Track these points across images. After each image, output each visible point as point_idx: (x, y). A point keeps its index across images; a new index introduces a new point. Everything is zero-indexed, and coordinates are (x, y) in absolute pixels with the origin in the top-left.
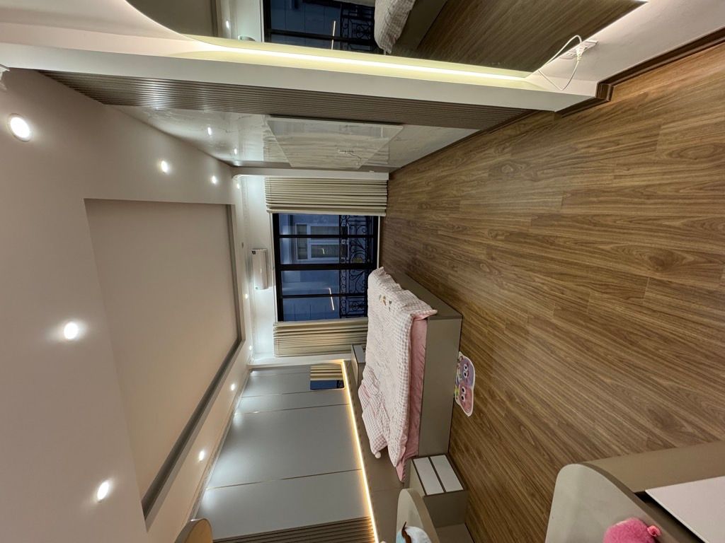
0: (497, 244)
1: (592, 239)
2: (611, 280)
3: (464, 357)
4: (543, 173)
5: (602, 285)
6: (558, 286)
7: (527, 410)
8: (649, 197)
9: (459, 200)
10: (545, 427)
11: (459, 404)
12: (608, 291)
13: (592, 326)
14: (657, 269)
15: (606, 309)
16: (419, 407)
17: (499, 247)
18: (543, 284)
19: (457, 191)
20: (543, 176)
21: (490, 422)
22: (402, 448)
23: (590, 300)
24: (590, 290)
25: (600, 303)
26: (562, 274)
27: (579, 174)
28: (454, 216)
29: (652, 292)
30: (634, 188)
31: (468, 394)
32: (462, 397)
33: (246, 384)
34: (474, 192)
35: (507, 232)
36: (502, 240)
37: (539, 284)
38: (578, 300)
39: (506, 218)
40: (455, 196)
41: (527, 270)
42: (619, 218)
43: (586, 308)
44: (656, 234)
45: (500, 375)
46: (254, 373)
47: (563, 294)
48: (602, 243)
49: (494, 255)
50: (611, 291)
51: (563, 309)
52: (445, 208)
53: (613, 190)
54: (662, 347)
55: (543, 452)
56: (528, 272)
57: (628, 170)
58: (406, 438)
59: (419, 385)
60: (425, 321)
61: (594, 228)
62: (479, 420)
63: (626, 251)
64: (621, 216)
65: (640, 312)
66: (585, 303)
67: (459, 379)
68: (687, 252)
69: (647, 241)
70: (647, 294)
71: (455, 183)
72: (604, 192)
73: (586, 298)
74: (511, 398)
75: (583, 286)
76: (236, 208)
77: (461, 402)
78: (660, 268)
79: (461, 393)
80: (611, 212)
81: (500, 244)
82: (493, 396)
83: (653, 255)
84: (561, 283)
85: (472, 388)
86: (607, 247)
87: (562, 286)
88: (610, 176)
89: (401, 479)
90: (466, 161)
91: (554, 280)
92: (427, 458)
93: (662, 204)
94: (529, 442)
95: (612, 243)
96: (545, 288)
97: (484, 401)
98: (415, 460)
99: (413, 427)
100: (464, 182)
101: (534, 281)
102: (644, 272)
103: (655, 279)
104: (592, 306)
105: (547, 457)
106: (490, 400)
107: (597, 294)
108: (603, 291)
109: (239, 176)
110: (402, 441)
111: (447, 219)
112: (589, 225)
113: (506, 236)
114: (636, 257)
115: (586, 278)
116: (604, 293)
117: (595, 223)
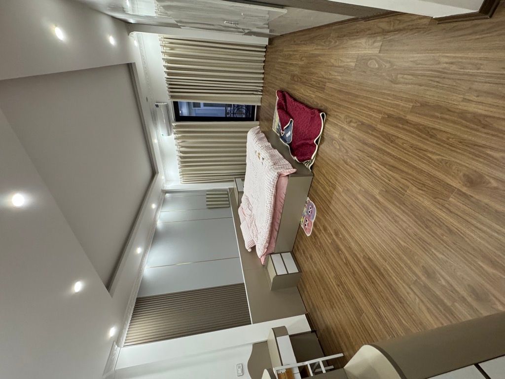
0: (349, 129)
1: (425, 147)
2: (429, 182)
3: (311, 201)
4: (402, 78)
5: (420, 183)
6: (388, 175)
7: (345, 244)
8: (485, 126)
9: (326, 82)
10: (354, 256)
11: (303, 228)
12: (423, 188)
13: (403, 208)
14: (466, 185)
15: (418, 200)
16: (277, 228)
17: (350, 131)
18: (377, 169)
19: (325, 72)
20: (401, 80)
21: (320, 243)
22: (264, 248)
23: (408, 191)
24: (410, 184)
25: (414, 194)
26: (393, 167)
27: (434, 87)
28: (320, 95)
29: (454, 199)
30: (475, 115)
31: (310, 223)
32: (306, 225)
33: (162, 202)
34: (339, 78)
35: (359, 121)
36: (353, 127)
37: (374, 169)
38: (400, 189)
39: (361, 109)
40: (323, 77)
41: (368, 157)
42: (452, 137)
43: (404, 195)
44: (477, 158)
45: (332, 219)
46: (167, 195)
47: (389, 181)
48: (431, 152)
49: (345, 137)
50: (425, 189)
51: (386, 191)
52: (312, 86)
53: (457, 111)
54: (447, 235)
55: (350, 267)
56: (368, 158)
57: (478, 96)
58: (267, 244)
59: (279, 215)
60: (287, 177)
61: (430, 139)
62: (314, 240)
63: (448, 165)
64: (455, 135)
65: (441, 209)
66: (404, 192)
67: (305, 214)
68: (494, 178)
69: (467, 162)
70: (451, 199)
71: (325, 64)
72: (449, 110)
73: (406, 189)
74: (337, 234)
75: (406, 180)
76: (137, 66)
77: (304, 227)
78: (468, 184)
79: (305, 222)
80: (447, 130)
81: (352, 130)
82: (325, 229)
83: (467, 173)
84: (391, 173)
85: (313, 221)
86: (435, 157)
87: (390, 175)
88: (459, 97)
89: (263, 263)
90: (338, 46)
91: (385, 169)
92: (279, 254)
93: (493, 135)
94: (342, 260)
95: (439, 155)
96: (378, 173)
97: (319, 231)
98: (272, 255)
99: (273, 238)
100: (333, 66)
101: (371, 166)
102: (455, 184)
103: (461, 191)
104: (408, 196)
105: (351, 270)
106: (323, 231)
107: (414, 189)
108: (420, 188)
109: (135, 34)
110: (265, 246)
111: (313, 96)
112: (427, 135)
113: (358, 125)
114: (454, 171)
115: (410, 175)
116: (420, 189)
117: (432, 136)
